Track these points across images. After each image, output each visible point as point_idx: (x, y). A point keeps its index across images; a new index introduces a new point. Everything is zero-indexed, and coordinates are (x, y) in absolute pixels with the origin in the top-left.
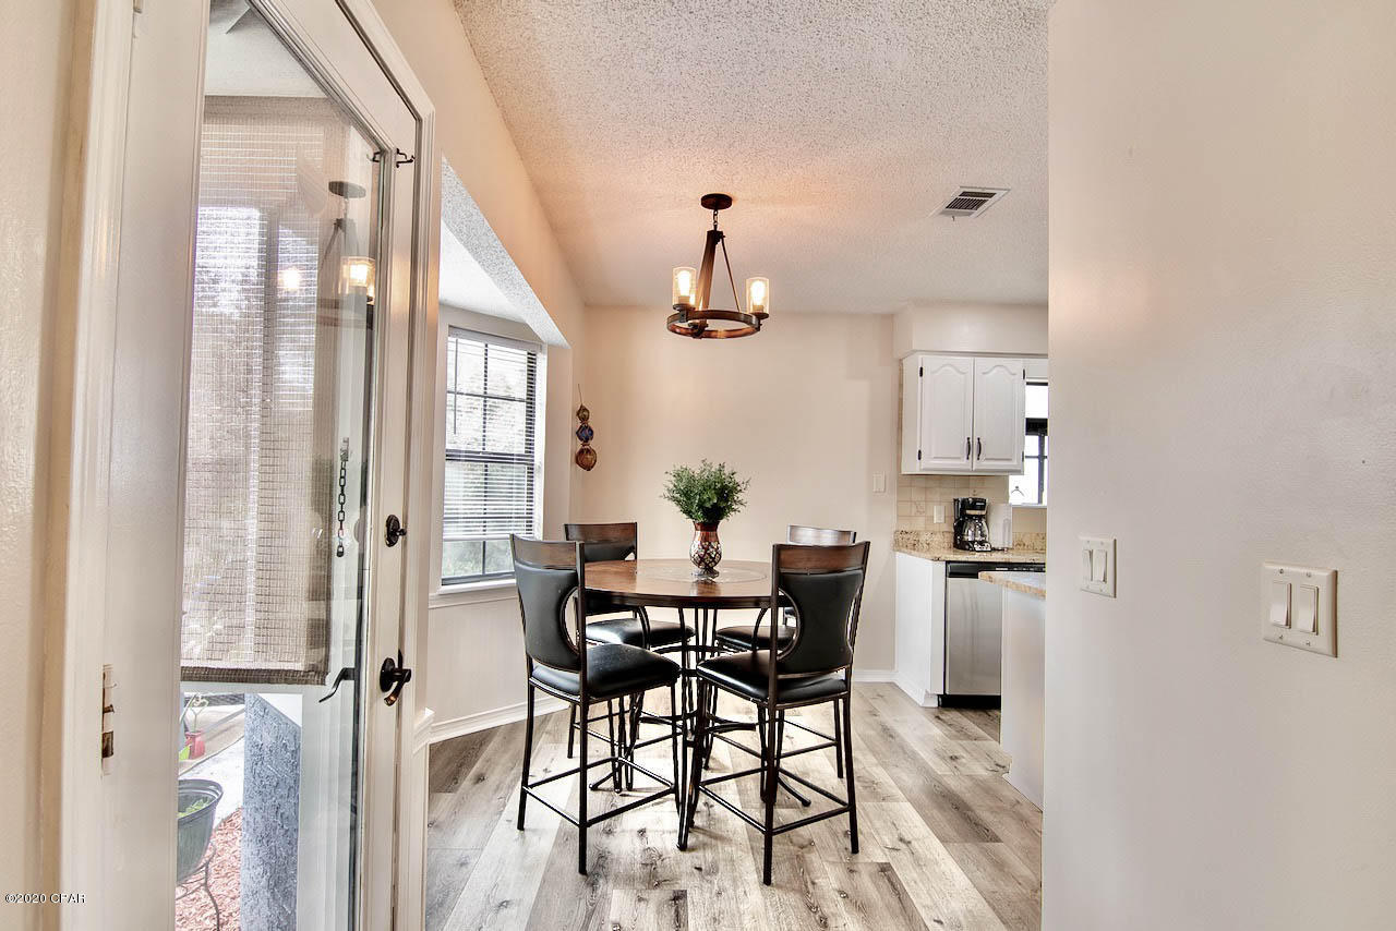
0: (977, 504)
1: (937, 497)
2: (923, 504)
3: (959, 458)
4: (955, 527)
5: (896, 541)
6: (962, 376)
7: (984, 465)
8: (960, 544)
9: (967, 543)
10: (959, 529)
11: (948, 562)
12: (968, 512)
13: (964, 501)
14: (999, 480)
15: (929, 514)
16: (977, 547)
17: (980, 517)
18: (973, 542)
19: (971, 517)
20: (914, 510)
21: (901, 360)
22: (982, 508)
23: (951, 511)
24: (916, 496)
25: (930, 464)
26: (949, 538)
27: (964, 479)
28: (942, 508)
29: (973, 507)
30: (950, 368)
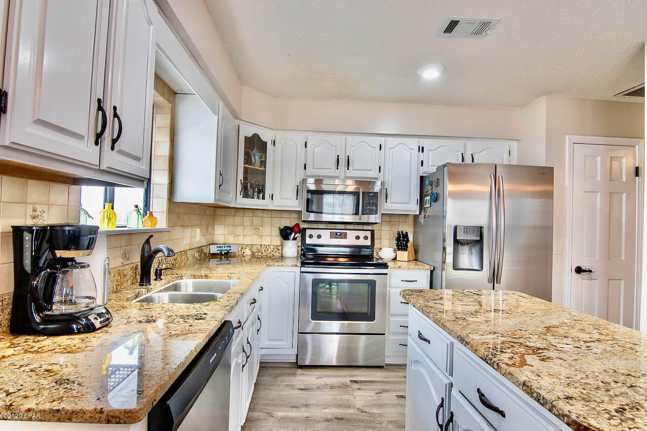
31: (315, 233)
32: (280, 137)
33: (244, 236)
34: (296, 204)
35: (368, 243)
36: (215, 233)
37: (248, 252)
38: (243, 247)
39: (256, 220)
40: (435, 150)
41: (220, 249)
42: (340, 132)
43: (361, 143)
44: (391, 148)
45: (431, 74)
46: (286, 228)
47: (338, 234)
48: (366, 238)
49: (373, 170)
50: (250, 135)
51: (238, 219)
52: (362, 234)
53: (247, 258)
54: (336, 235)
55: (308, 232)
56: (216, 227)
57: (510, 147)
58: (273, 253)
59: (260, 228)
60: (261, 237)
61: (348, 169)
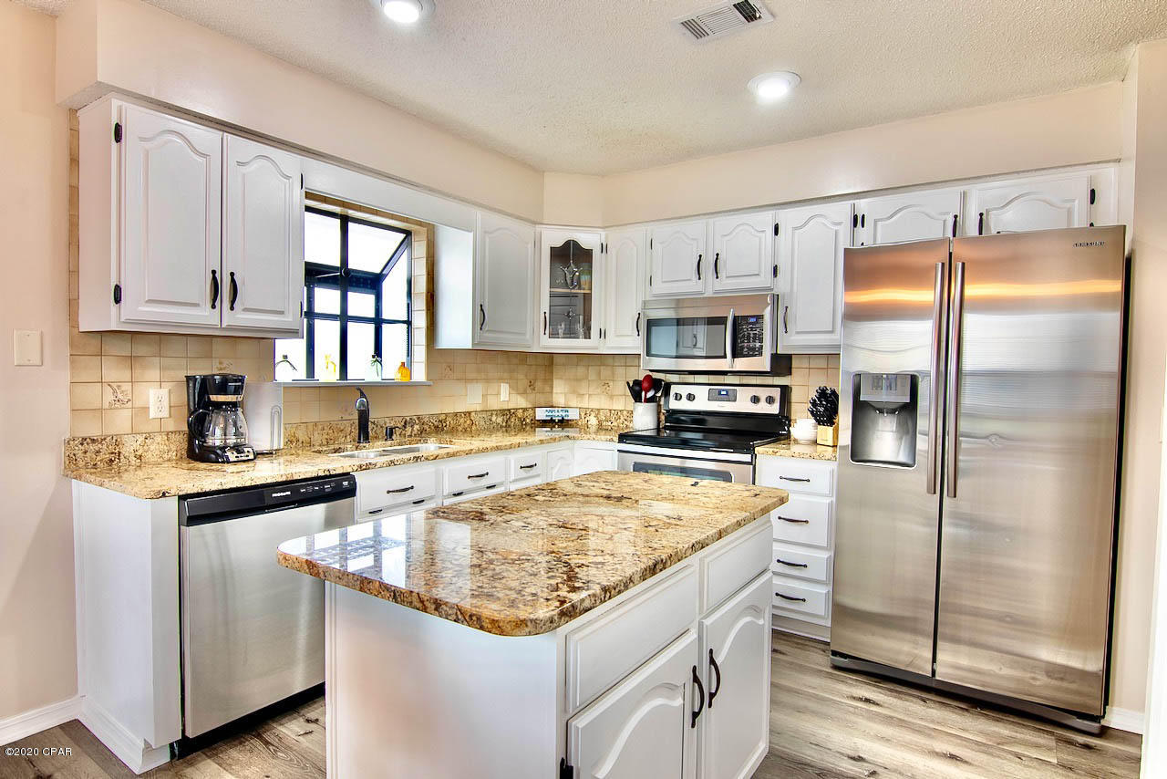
0: (229, 384)
1: (154, 374)
2: (126, 387)
3: (196, 305)
4: (189, 425)
5: (72, 459)
6: (201, 160)
7: (239, 318)
8: (199, 451)
9: (212, 449)
10: (197, 428)
11: (182, 498)
12: (214, 398)
13: (204, 380)
14: (262, 343)
15: (138, 403)
16: (232, 456)
17: (235, 405)
18: (223, 448)
19: (218, 405)
20: (109, 397)
21: (73, 112)
22: (237, 391)
23: (182, 397)
24: (114, 372)
25: (137, 311)
26: (180, 443)
27: (205, 340)
28: (164, 392)
29: (222, 388)
30: (175, 138)
31: (684, 390)
32: (614, 237)
33: (590, 395)
34: (634, 344)
35: (774, 409)
36: (554, 391)
37: (593, 421)
38: (586, 412)
39: (605, 372)
40: (892, 216)
41: (550, 414)
42: (704, 214)
43: (741, 228)
44: (796, 228)
45: (773, 90)
46: (637, 383)
47: (723, 393)
48: (770, 400)
49: (762, 275)
50: (559, 244)
51: (581, 370)
52: (763, 393)
53: (593, 429)
54: (720, 394)
55: (674, 389)
56: (556, 383)
57: (1091, 179)
58: (626, 422)
59: (611, 384)
60: (611, 397)
61: (717, 278)
